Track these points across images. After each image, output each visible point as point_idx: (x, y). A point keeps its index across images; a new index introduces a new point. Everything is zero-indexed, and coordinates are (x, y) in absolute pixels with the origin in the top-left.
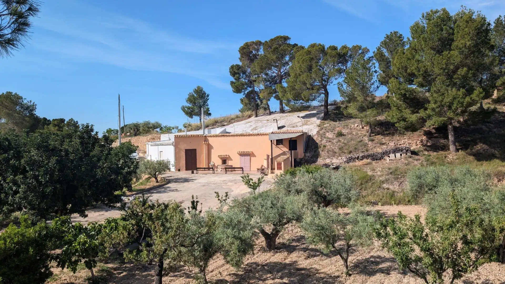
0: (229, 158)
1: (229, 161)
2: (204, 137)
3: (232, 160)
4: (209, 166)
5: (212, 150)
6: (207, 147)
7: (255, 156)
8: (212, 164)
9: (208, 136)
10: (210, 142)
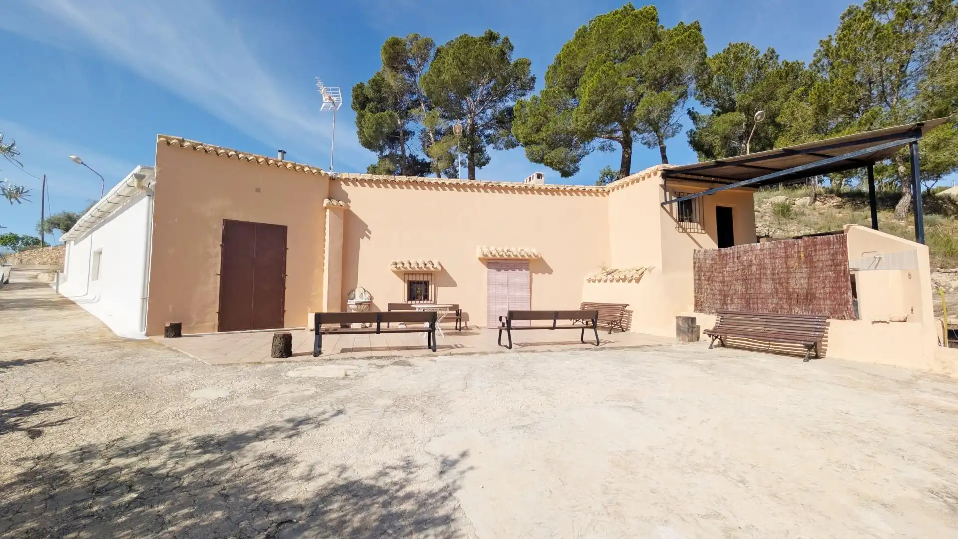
0: (443, 277)
1: (440, 290)
2: (327, 181)
3: (452, 284)
4: (344, 304)
5: (364, 243)
6: (341, 221)
7: (547, 270)
8: (358, 299)
9: (346, 181)
10: (354, 208)
